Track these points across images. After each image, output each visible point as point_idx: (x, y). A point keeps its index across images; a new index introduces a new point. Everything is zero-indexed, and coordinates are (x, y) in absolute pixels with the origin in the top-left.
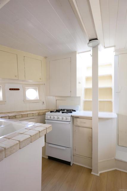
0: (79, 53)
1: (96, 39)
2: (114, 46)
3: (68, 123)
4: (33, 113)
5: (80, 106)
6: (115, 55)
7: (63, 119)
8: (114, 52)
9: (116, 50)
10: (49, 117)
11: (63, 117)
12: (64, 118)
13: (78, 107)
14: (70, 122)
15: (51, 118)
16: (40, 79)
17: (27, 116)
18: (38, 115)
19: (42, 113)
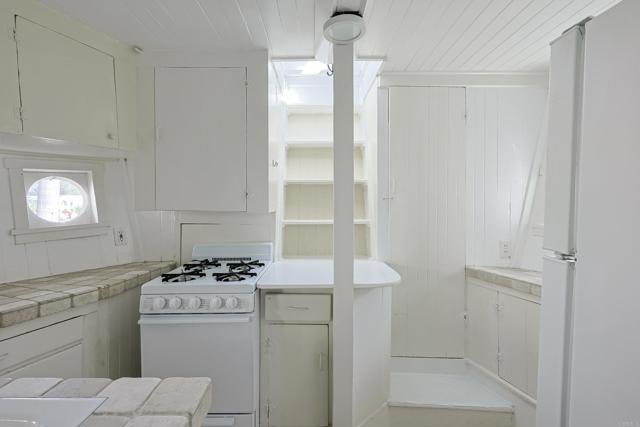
0: (273, 58)
1: (357, 13)
2: (385, 58)
3: (246, 319)
4: (72, 296)
5: (274, 246)
6: (380, 88)
7: (223, 304)
8: (377, 76)
9: (384, 71)
10: (158, 302)
11: (223, 296)
12: (229, 301)
13: (269, 247)
14: (252, 315)
15: (166, 305)
16: (109, 136)
17: (39, 316)
18: (100, 299)
19: (120, 287)
